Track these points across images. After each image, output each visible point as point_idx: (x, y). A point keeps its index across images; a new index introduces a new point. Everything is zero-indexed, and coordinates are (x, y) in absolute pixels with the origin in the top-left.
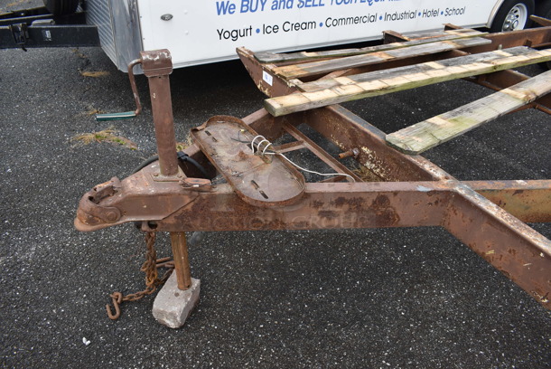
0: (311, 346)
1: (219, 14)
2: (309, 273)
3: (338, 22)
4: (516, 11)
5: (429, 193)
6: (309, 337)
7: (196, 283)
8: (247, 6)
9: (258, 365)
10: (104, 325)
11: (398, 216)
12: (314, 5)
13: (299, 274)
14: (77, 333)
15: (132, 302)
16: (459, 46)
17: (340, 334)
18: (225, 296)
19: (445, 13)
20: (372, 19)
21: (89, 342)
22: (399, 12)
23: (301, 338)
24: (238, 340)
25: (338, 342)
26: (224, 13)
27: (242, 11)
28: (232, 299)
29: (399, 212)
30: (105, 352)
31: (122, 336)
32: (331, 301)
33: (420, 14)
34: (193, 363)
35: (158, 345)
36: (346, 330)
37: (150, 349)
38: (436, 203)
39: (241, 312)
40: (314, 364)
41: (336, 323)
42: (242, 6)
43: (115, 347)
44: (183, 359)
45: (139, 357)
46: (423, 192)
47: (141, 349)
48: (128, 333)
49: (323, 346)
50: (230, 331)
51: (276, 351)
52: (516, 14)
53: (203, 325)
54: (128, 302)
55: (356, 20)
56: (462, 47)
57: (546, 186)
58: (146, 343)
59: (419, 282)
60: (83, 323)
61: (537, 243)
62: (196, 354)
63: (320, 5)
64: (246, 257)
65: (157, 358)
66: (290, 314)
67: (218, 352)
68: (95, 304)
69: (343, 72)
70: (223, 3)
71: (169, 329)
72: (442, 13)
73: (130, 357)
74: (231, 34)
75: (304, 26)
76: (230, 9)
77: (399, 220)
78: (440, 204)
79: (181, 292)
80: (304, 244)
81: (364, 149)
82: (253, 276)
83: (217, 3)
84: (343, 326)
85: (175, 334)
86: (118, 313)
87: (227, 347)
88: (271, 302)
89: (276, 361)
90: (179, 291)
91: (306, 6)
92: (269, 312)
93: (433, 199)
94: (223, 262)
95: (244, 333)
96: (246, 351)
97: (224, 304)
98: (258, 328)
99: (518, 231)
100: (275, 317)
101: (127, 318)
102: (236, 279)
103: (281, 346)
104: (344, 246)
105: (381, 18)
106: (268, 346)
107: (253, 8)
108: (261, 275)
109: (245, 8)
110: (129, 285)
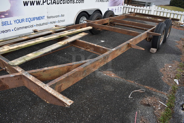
3: (19, 29)
4: (83, 19)
5: (14, 77)
11: (7, 86)
12: (8, 24)
16: (54, 31)
19: (58, 22)
20: (32, 26)
22: (41, 23)
29: (7, 84)
33: (49, 23)
38: (18, 79)
46: (12, 77)
55: (26, 27)
56: (55, 31)
57: (53, 68)
59: (35, 105)
61: (39, 85)
63: (11, 24)
69: (9, 44)
75: (6, 31)
77: (9, 87)
78: (20, 79)
81: (6, 67)
91: (5, 25)
93: (17, 78)
99: (35, 82)
104: (12, 99)
105: (35, 26)
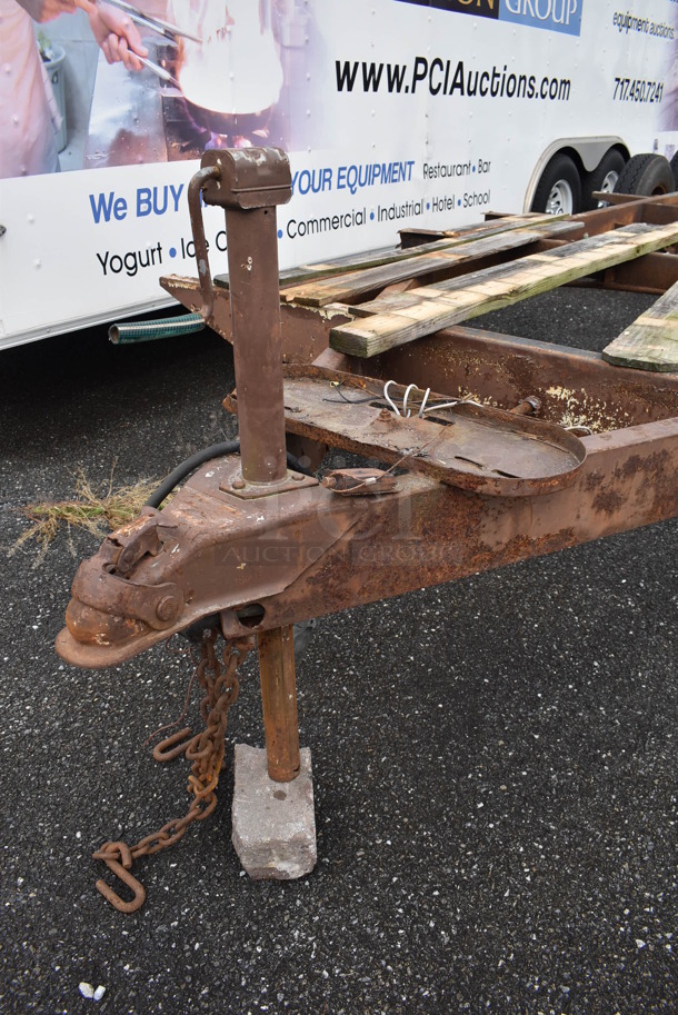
0: (601, 808)
1: (97, 220)
2: (497, 675)
3: (306, 227)
4: (556, 195)
6: (587, 792)
7: (306, 755)
8: (147, 201)
9: (531, 887)
10: (117, 934)
13: (479, 683)
14: (54, 979)
15: (156, 857)
17: (636, 766)
18: (363, 770)
19: (463, 202)
20: (359, 218)
21: (101, 990)
22: (398, 205)
23: (572, 801)
24: (454, 851)
25: (645, 783)
26: (107, 219)
27: (140, 214)
28: (381, 772)
30: (159, 998)
31: (180, 943)
32: (573, 712)
33: (428, 206)
34: (393, 938)
35: (285, 930)
36: (641, 753)
37: (269, 946)
39: (418, 791)
40: (635, 840)
41: (615, 748)
42: (139, 202)
43: (179, 976)
44: (364, 939)
45: (254, 978)
47: (248, 956)
48: (189, 931)
49: (624, 800)
50: (424, 839)
51: (545, 845)
52: (556, 199)
53: (357, 848)
54: (145, 857)
55: (335, 222)
58: (251, 936)
60: (53, 949)
62: (385, 915)
64: (351, 682)
65: (300, 958)
66: (519, 762)
67: (429, 893)
68: (61, 892)
70: (102, 196)
71: (286, 883)
72: (459, 203)
73: (233, 984)
74: (123, 263)
76: (116, 209)
79: (286, 787)
80: (448, 625)
81: (552, 391)
82: (391, 713)
83: (92, 197)
84: (631, 749)
85: (306, 892)
86: (139, 892)
87: (442, 875)
88: (462, 753)
89: (560, 863)
90: (279, 787)
92: (475, 774)
94: (310, 706)
95: (456, 831)
96: (485, 866)
97: (371, 789)
98: (475, 811)
100: (495, 777)
101: (166, 896)
102: (361, 730)
103: (549, 831)
105: (372, 216)
106: (523, 841)
107: (160, 207)
108: (407, 706)
109: (144, 207)
110: (124, 819)
